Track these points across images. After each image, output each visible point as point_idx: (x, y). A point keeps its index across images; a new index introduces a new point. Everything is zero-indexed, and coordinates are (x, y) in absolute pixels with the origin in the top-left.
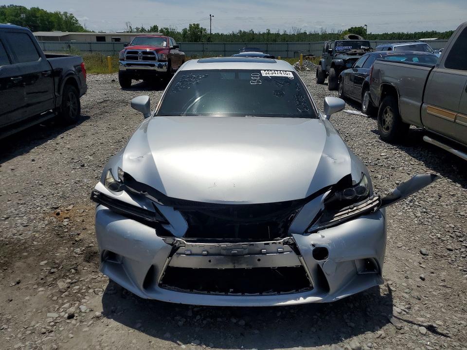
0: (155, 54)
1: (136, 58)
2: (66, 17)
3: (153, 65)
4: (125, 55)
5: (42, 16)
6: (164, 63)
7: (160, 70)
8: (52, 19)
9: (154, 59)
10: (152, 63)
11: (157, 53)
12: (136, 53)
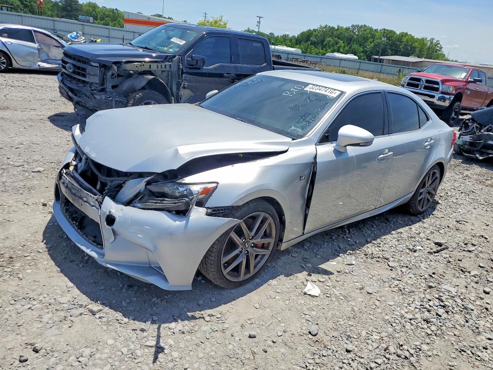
0: (440, 84)
1: (417, 86)
2: (432, 43)
3: (433, 97)
4: (407, 81)
5: (407, 41)
6: (448, 96)
7: (441, 103)
8: (416, 44)
9: (437, 89)
10: (433, 94)
11: (442, 84)
12: (419, 80)
